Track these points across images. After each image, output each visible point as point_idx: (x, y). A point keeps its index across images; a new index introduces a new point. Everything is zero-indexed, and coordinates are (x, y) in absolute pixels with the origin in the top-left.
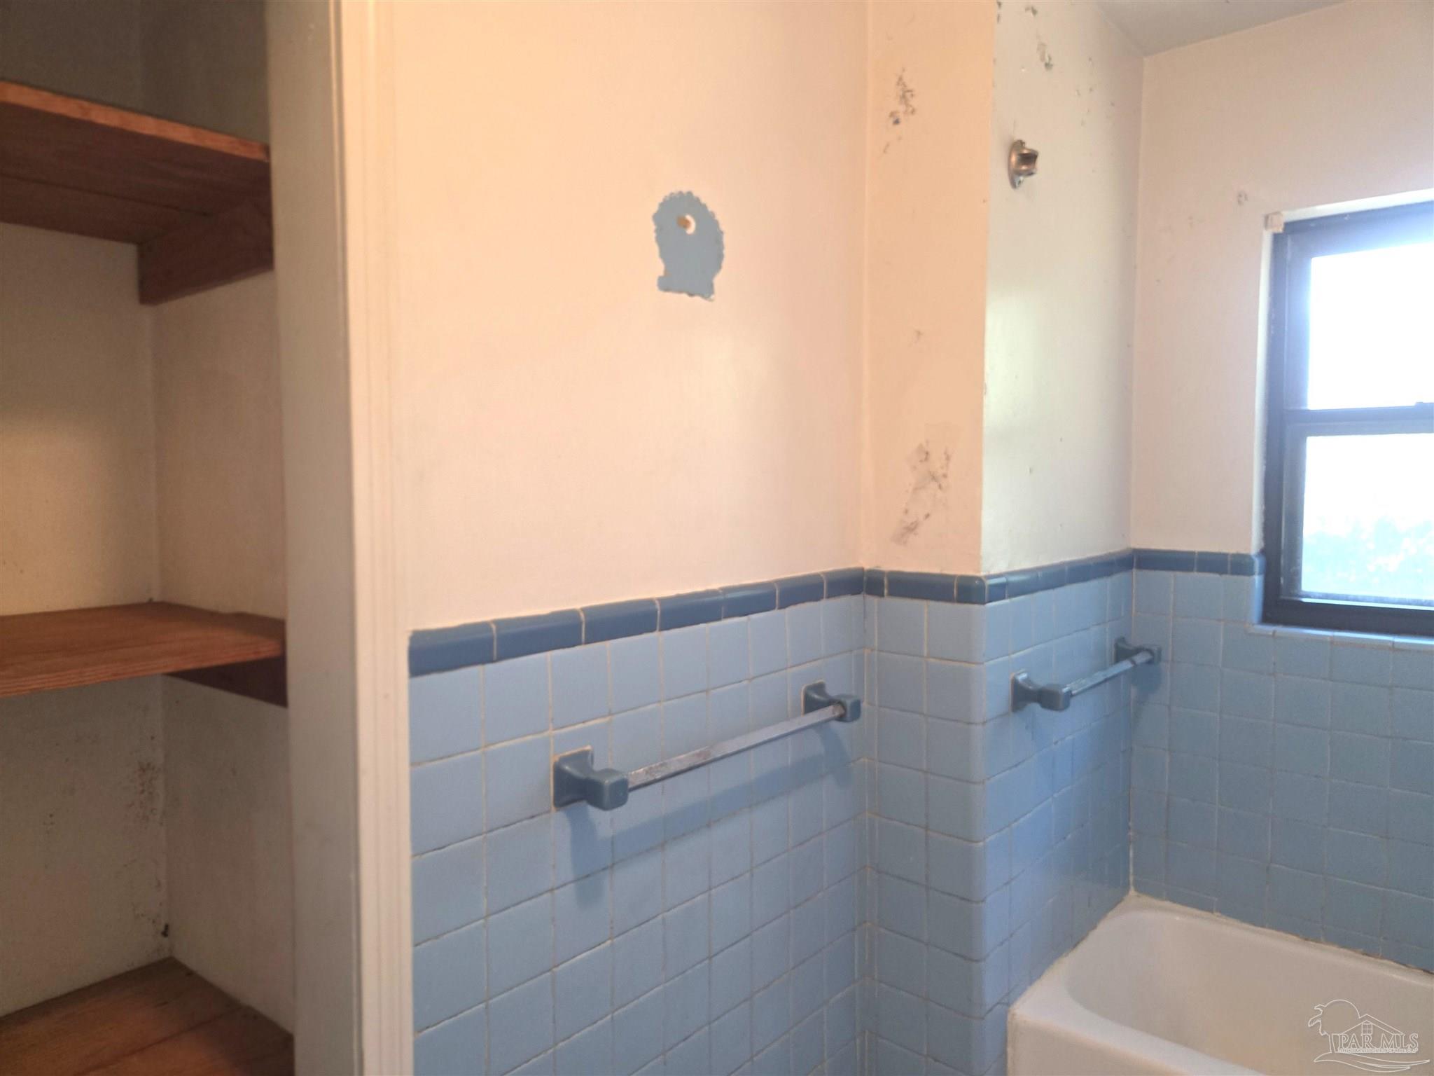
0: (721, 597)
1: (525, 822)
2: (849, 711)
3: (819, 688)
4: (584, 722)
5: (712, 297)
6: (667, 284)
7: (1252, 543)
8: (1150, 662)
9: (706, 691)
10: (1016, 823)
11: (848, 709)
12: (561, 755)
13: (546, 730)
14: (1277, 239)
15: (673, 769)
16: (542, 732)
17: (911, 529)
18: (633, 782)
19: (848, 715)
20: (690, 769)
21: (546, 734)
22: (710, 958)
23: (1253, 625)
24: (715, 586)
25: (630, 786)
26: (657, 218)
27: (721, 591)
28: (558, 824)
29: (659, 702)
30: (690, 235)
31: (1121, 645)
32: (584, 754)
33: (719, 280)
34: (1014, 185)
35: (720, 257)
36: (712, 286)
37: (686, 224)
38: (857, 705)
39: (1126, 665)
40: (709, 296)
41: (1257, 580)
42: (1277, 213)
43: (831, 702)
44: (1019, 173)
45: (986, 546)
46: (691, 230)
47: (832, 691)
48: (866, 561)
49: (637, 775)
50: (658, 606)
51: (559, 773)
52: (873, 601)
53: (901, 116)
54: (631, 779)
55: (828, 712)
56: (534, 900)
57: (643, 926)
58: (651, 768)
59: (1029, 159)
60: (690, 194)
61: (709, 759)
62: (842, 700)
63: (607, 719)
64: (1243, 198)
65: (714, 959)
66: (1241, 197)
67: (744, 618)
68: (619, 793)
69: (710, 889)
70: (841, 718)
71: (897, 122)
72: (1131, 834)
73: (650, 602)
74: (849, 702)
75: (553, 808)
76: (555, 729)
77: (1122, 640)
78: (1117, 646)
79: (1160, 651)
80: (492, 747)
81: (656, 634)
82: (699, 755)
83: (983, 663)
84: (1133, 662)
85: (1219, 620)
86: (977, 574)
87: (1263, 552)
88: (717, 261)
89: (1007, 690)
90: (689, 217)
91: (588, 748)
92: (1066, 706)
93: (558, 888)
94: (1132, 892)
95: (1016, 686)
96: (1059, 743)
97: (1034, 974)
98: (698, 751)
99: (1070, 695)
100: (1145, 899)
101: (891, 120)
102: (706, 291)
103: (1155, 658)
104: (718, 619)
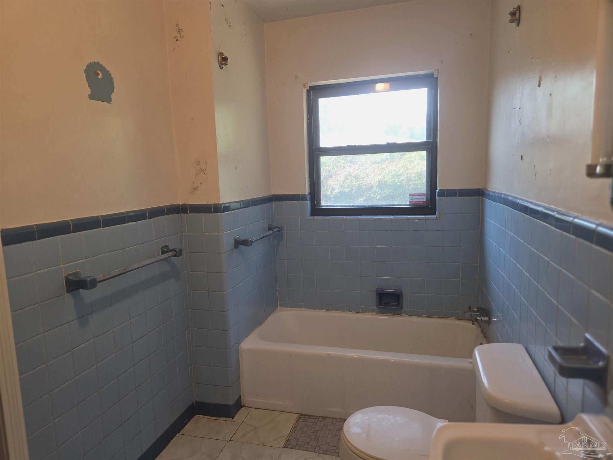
0: (125, 215)
1: (56, 298)
2: (178, 253)
3: (167, 247)
4: (75, 261)
5: (111, 102)
6: (92, 97)
7: (307, 191)
8: (279, 231)
9: (123, 249)
10: (238, 285)
11: (178, 252)
12: (68, 274)
13: (61, 264)
14: (308, 91)
15: (113, 275)
16: (59, 265)
17: (196, 189)
18: (98, 280)
19: (178, 254)
20: (120, 274)
21: (61, 266)
22: (132, 343)
23: (308, 216)
24: (123, 211)
25: (97, 281)
26: (86, 71)
27: (125, 213)
28: (68, 299)
29: (105, 253)
30: (99, 78)
31: (270, 226)
32: (77, 273)
33: (113, 96)
34: (221, 68)
35: (113, 87)
36: (111, 98)
37: (98, 74)
38: (181, 251)
39: (271, 232)
40: (110, 102)
41: (308, 202)
42: (307, 83)
43: (171, 250)
44: (222, 64)
45: (222, 193)
46: (100, 76)
47: (171, 247)
48: (180, 202)
49: (100, 277)
50: (101, 219)
51: (67, 280)
52: (184, 215)
53: (179, 38)
54: (97, 279)
55: (170, 254)
56: (62, 326)
57: (105, 334)
58: (105, 275)
59: (225, 59)
60: (98, 62)
61: (126, 271)
62: (175, 249)
63: (85, 260)
64: (297, 77)
65: (133, 344)
66: (296, 77)
67: (136, 223)
68: (94, 283)
69: (130, 319)
70: (175, 256)
71: (177, 40)
72: (277, 288)
73: (98, 217)
74: (178, 250)
75: (66, 293)
76: (64, 264)
77: (271, 225)
78: (269, 227)
79: (282, 227)
80: (39, 272)
81: (101, 229)
82: (122, 270)
83: (223, 233)
84: (273, 231)
85: (299, 216)
86: (220, 203)
87: (310, 193)
88: (111, 88)
89: (232, 242)
90: (98, 72)
91: (78, 270)
92: (251, 245)
93: (71, 322)
94: (279, 307)
95: (235, 239)
96: (251, 259)
97: (247, 334)
98: (122, 269)
99: (252, 242)
100: (283, 308)
101: (175, 39)
102: (109, 100)
103: (280, 229)
104: (125, 223)
